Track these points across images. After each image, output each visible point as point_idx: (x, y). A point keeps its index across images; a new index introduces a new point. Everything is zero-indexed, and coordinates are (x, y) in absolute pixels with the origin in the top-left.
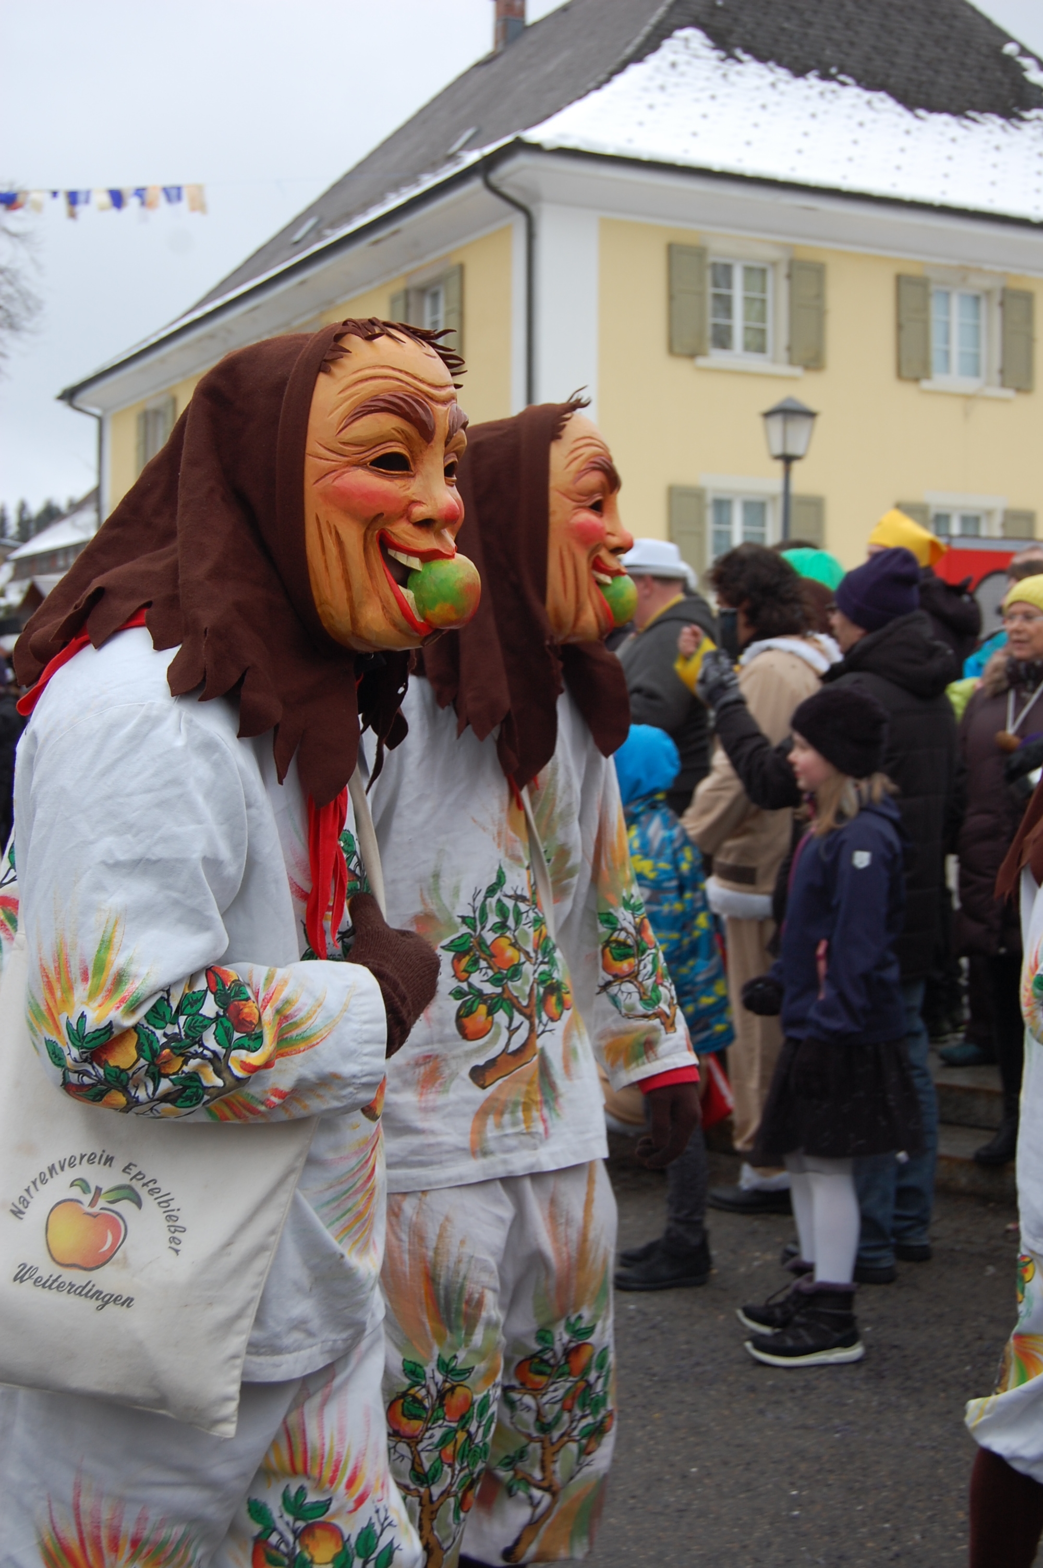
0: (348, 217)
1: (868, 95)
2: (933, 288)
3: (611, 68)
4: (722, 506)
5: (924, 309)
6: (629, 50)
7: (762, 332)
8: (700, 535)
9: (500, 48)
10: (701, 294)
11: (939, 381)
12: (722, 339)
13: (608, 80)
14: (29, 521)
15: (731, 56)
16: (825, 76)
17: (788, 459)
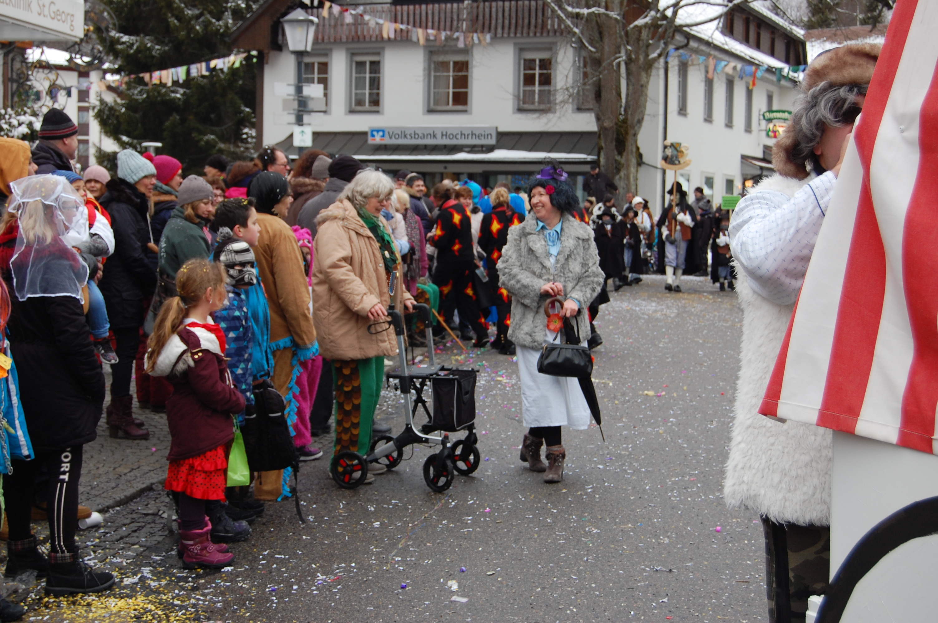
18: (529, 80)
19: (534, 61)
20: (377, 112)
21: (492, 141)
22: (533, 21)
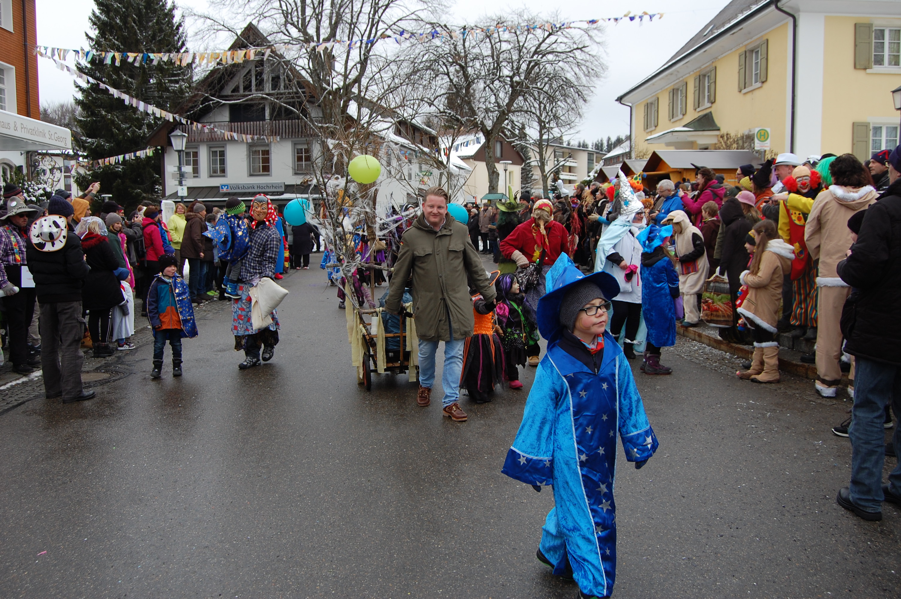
0: (723, 25)
4: (877, 130)
7: (897, 57)
8: (867, 142)
10: (870, 43)
12: (879, 61)
14: (611, 144)
18: (300, 159)
19: (302, 149)
20: (224, 176)
21: (283, 190)
22: (300, 130)
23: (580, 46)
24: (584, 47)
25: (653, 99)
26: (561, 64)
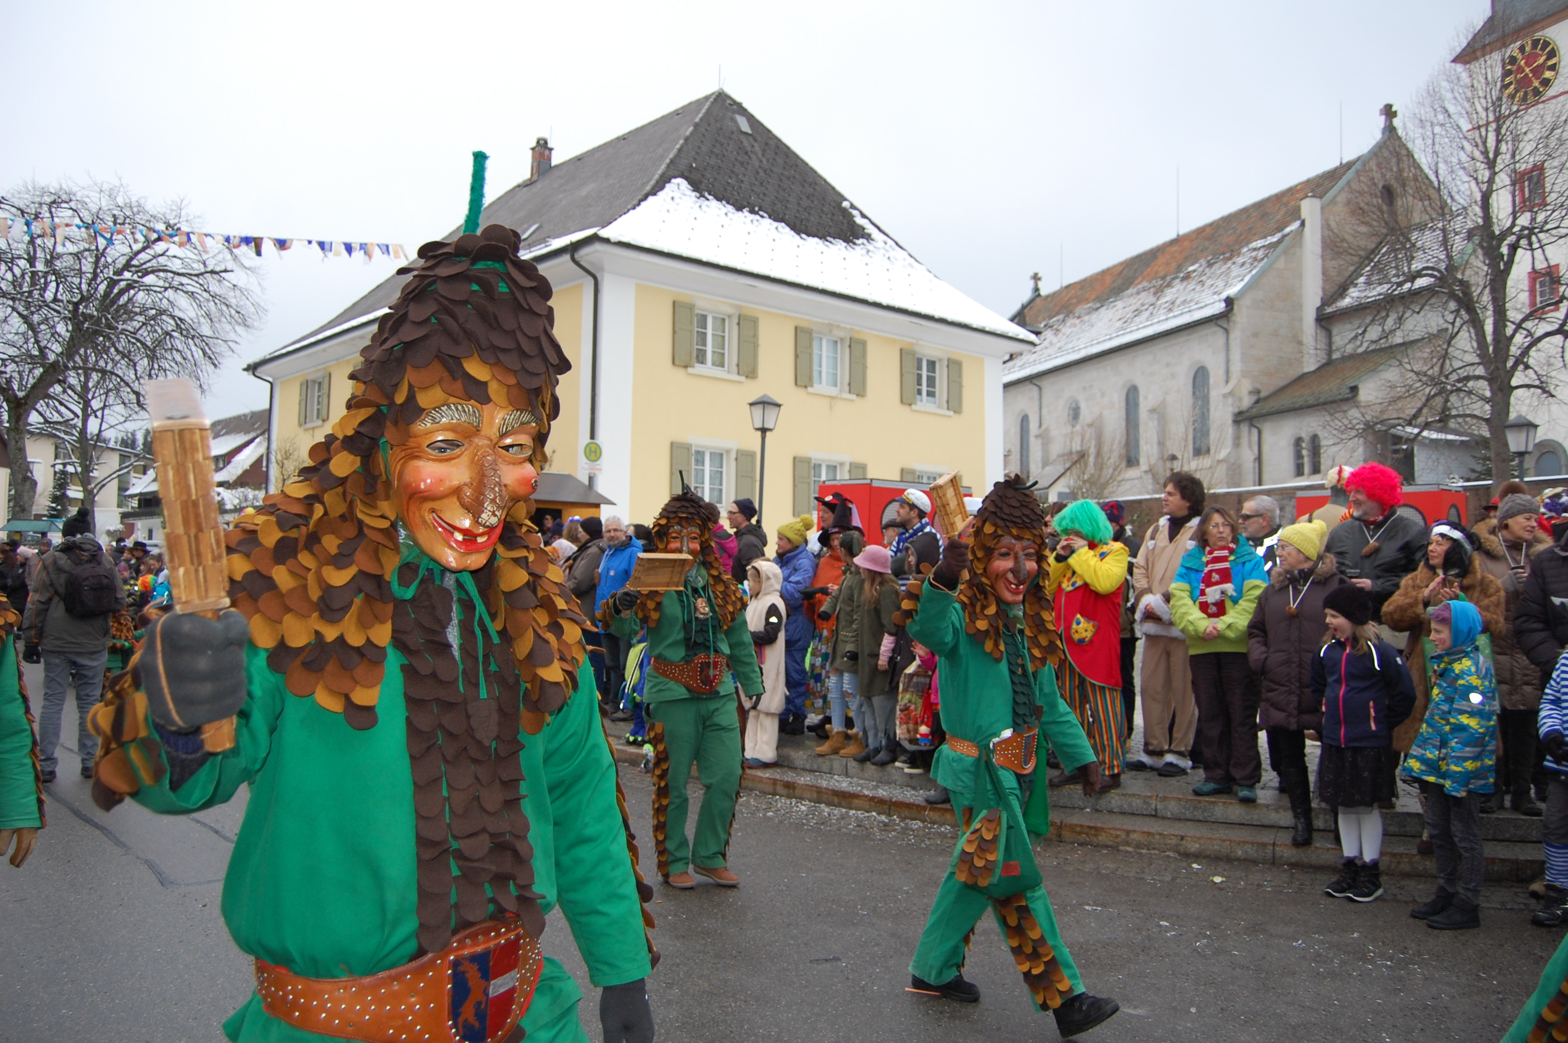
1: (776, 224)
2: (814, 335)
3: (640, 197)
4: (699, 455)
5: (811, 347)
6: (648, 188)
7: (723, 354)
8: (689, 472)
9: (535, 178)
10: (690, 331)
11: (817, 388)
12: (701, 358)
13: (639, 204)
15: (702, 196)
16: (752, 212)
17: (764, 430)
23: (218, 269)
24: (226, 271)
25: (320, 374)
26: (170, 293)
